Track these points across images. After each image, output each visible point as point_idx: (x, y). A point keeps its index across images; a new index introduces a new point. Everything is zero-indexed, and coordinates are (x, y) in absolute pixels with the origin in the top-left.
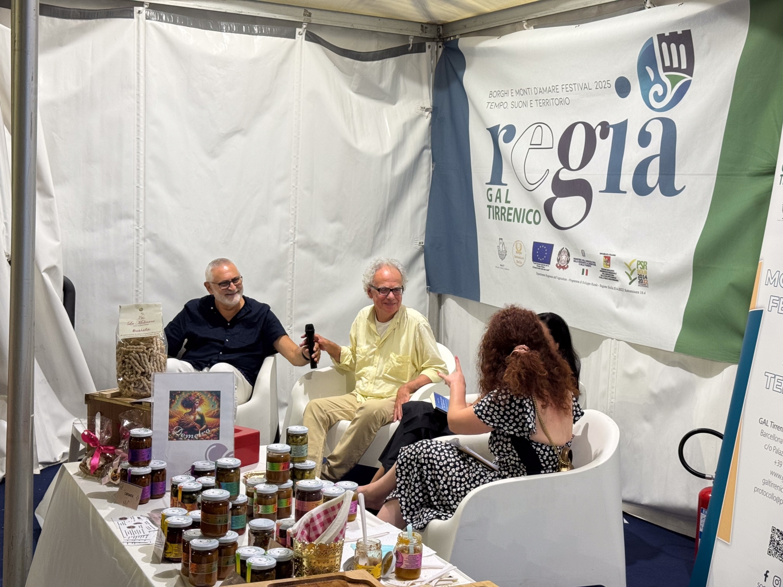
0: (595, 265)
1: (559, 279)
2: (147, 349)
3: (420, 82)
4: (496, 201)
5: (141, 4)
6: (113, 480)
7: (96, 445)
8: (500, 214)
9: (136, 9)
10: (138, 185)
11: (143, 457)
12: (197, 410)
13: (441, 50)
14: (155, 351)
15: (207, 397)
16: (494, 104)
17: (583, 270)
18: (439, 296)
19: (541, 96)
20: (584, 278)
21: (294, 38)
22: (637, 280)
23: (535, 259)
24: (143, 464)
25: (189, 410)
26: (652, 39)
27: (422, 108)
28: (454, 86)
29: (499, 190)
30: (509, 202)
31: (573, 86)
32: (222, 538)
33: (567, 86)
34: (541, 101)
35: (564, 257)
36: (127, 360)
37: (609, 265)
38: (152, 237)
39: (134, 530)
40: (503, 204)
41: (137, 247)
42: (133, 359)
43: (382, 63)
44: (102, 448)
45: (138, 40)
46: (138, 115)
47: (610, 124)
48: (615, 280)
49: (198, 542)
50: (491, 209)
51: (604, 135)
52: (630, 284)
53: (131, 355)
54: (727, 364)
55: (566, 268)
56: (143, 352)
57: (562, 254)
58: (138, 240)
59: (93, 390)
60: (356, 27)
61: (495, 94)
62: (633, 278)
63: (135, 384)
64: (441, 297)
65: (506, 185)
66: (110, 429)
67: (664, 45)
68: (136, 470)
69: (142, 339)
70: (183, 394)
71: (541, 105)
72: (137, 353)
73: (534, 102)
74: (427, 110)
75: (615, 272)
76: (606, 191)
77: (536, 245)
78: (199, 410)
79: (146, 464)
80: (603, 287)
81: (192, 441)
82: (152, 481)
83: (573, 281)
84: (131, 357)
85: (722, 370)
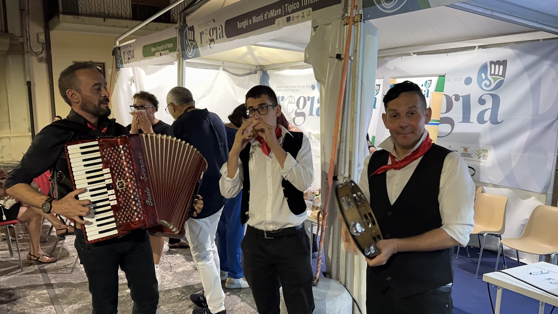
13: (262, 73)
16: (278, 90)
19: (291, 88)
21: (219, 70)
31: (300, 86)
37: (310, 135)
43: (245, 77)
47: (310, 97)
51: (309, 100)
52: (316, 140)
61: (278, 87)
71: (292, 91)
73: (289, 90)
76: (309, 115)
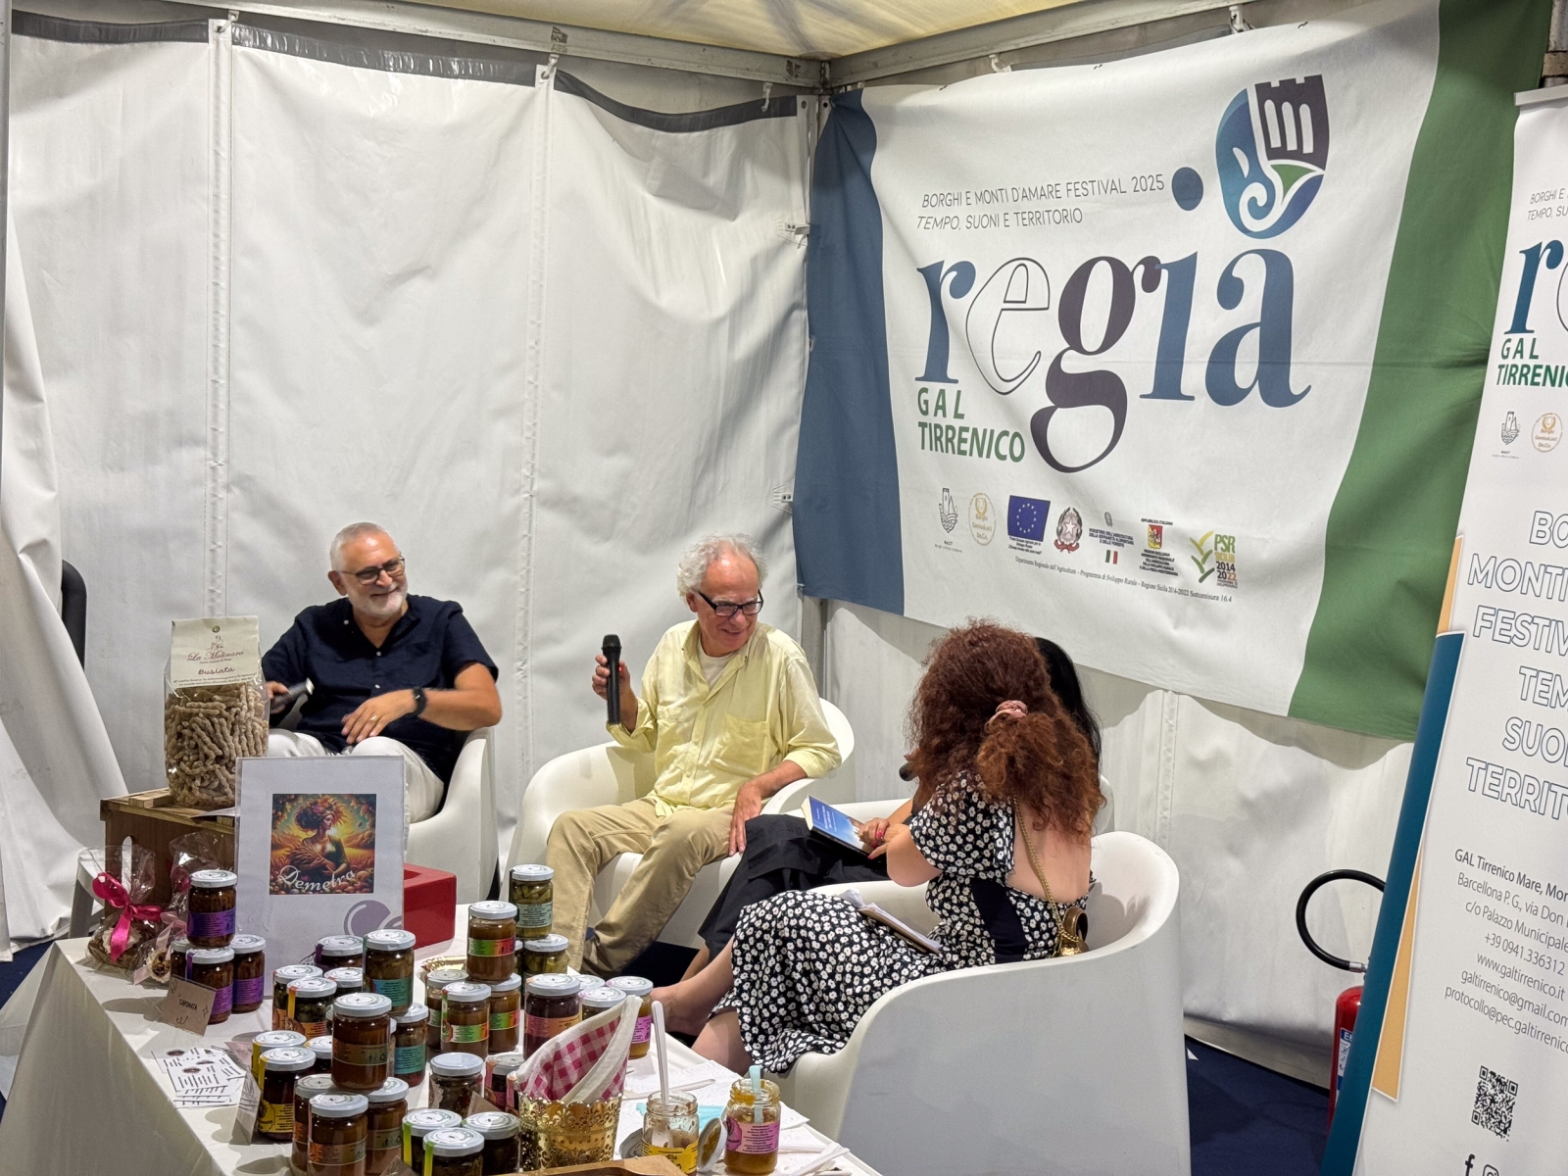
0: (1132, 543)
1: (1061, 570)
2: (228, 709)
3: (786, 176)
4: (935, 415)
5: (223, 14)
6: (157, 974)
7: (123, 903)
8: (943, 439)
9: (214, 23)
10: (215, 377)
11: (216, 928)
12: (328, 832)
13: (826, 112)
14: (243, 713)
15: (348, 806)
16: (931, 221)
17: (1109, 552)
18: (821, 604)
19: (1026, 205)
20: (1109, 569)
21: (532, 84)
22: (1215, 574)
23: (1013, 530)
24: (218, 943)
25: (311, 834)
26: (1245, 92)
27: (789, 227)
28: (854, 183)
29: (942, 392)
30: (961, 416)
31: (1089, 187)
32: (375, 1093)
33: (1078, 186)
34: (1026, 216)
35: (1070, 527)
36: (186, 732)
37: (1160, 544)
38: (242, 482)
39: (196, 1076)
40: (950, 420)
41: (214, 504)
42: (199, 730)
43: (710, 137)
44: (135, 909)
45: (217, 86)
46: (216, 236)
47: (1162, 262)
48: (1171, 572)
49: (325, 1099)
50: (927, 430)
51: (1150, 284)
52: (1201, 580)
53: (194, 722)
54: (1393, 741)
55: (1074, 549)
56: (220, 716)
57: (1067, 520)
58: (214, 489)
59: (121, 792)
60: (656, 63)
61: (934, 202)
62: (1206, 570)
63: (203, 780)
64: (827, 604)
65: (956, 382)
66: (152, 872)
67: (1269, 105)
68: (203, 955)
69: (218, 690)
70: (301, 800)
71: (1026, 222)
72: (208, 716)
73: (1011, 217)
74: (799, 231)
75: (1171, 557)
76: (1154, 395)
77: (1016, 503)
78: (333, 832)
79: (224, 941)
80: (1147, 586)
81: (317, 895)
82: (235, 977)
83: (1087, 575)
84: (194, 725)
85: (1384, 753)
